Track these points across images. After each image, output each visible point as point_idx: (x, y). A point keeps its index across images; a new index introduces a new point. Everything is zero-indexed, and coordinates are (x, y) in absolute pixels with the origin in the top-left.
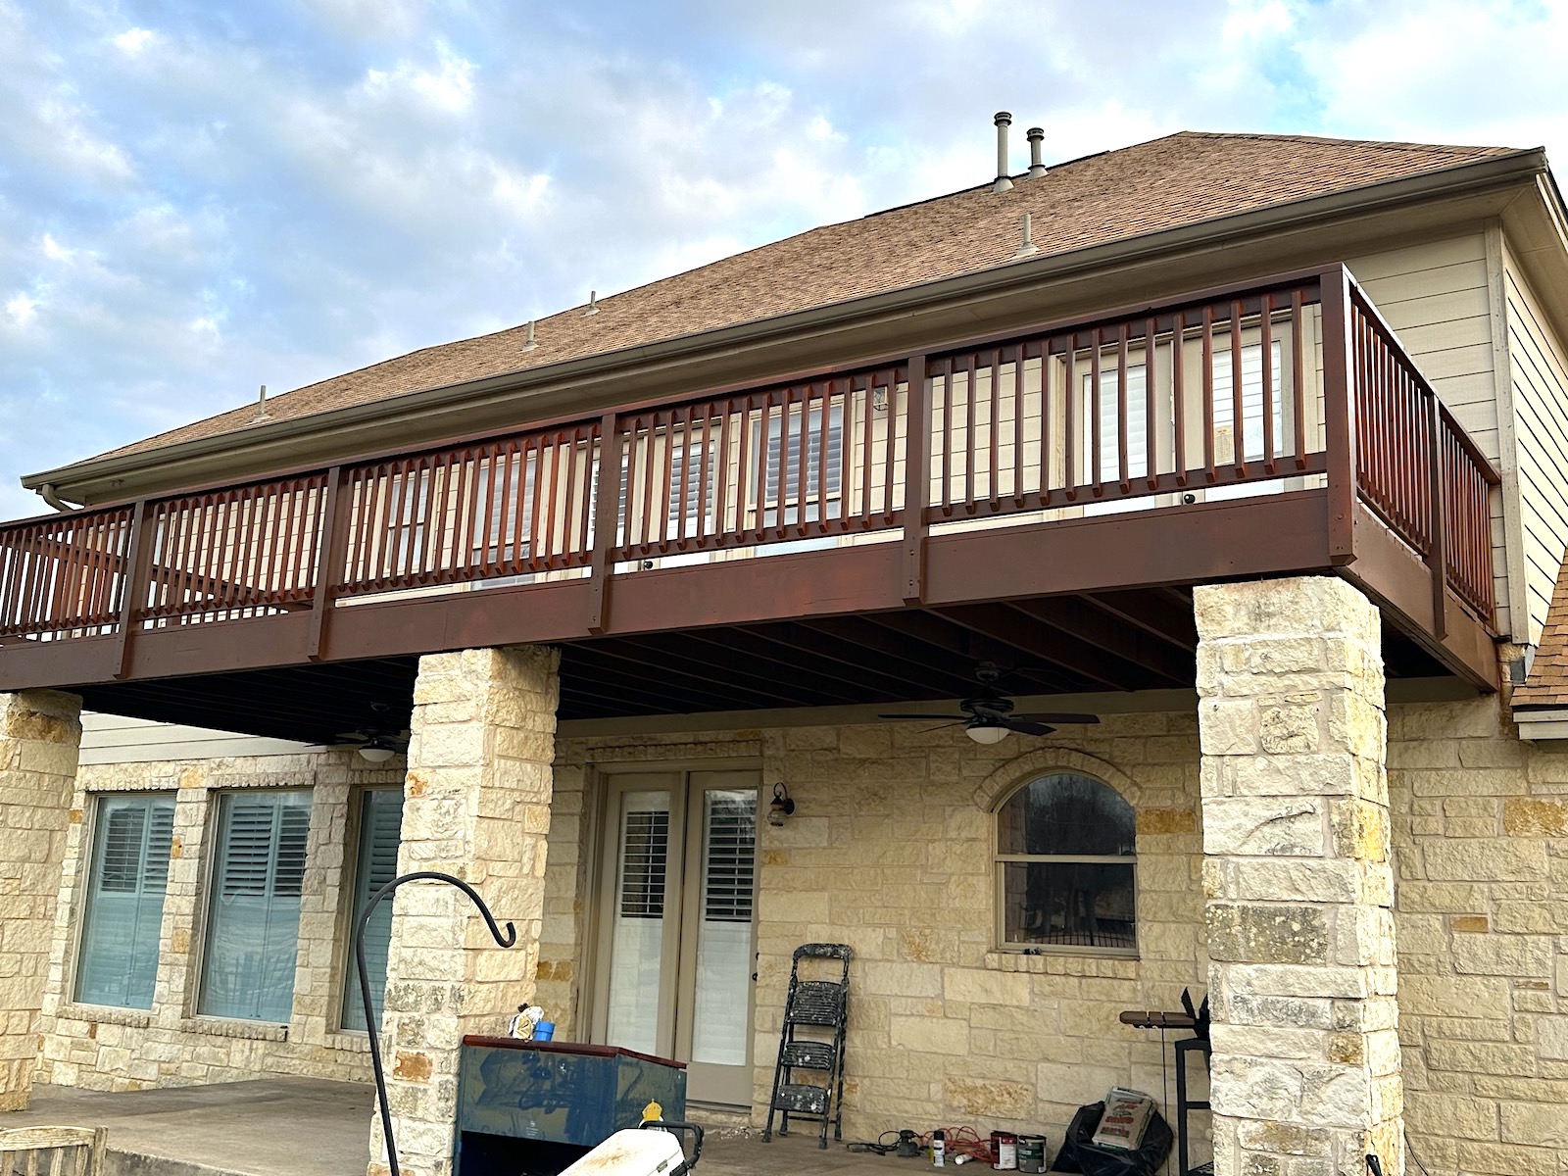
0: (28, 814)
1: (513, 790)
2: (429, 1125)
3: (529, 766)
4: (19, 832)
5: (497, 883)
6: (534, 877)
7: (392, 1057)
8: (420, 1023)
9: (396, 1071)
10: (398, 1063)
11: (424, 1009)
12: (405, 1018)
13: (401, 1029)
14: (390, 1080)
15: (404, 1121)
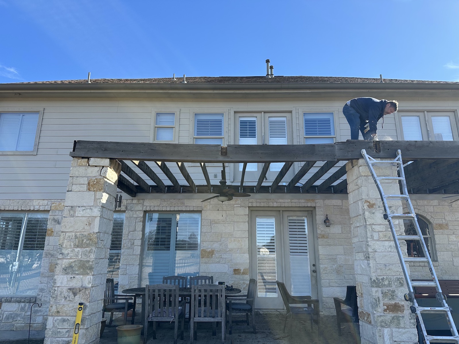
2: (407, 330)
7: (381, 304)
8: (393, 292)
9: (385, 310)
10: (386, 307)
11: (394, 286)
12: (385, 289)
13: (384, 294)
14: (382, 314)
15: (394, 330)
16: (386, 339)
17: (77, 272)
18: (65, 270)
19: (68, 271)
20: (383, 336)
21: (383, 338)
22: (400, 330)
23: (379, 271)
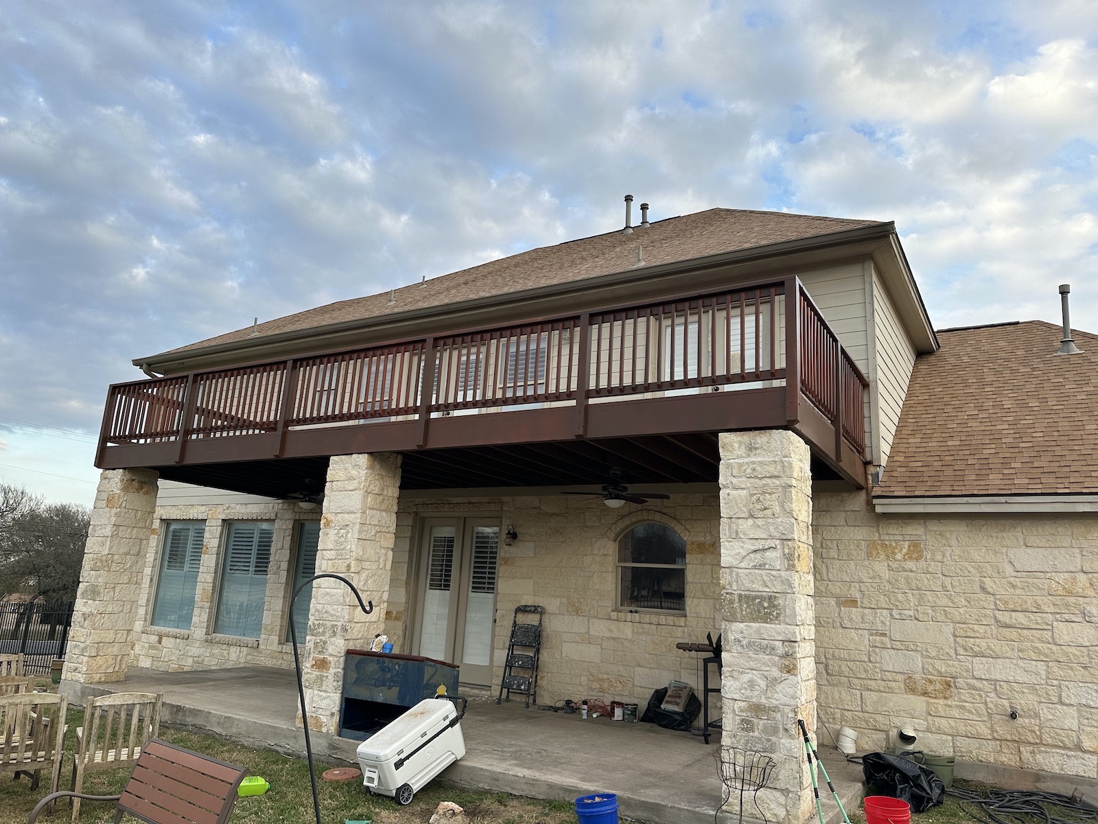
0: (129, 531)
1: (376, 525)
2: (328, 694)
3: (384, 514)
4: (125, 540)
5: (367, 572)
6: (385, 570)
7: (311, 659)
8: (325, 643)
9: (313, 666)
10: (314, 662)
11: (327, 635)
12: (318, 640)
13: (316, 645)
14: (309, 671)
15: (316, 692)
22: (321, 693)
23: (316, 613)
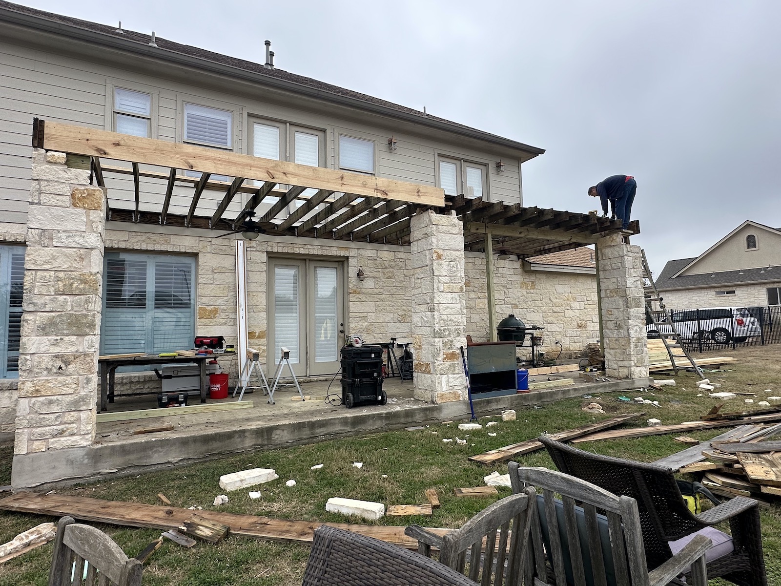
2: (460, 375)
7: (442, 354)
8: (452, 342)
9: (444, 359)
10: (445, 356)
11: (452, 336)
12: (446, 340)
13: (445, 344)
14: (442, 363)
15: (450, 376)
16: (443, 385)
17: (65, 332)
18: (43, 329)
19: (48, 329)
20: (441, 382)
21: (441, 385)
22: (455, 376)
23: (441, 322)
